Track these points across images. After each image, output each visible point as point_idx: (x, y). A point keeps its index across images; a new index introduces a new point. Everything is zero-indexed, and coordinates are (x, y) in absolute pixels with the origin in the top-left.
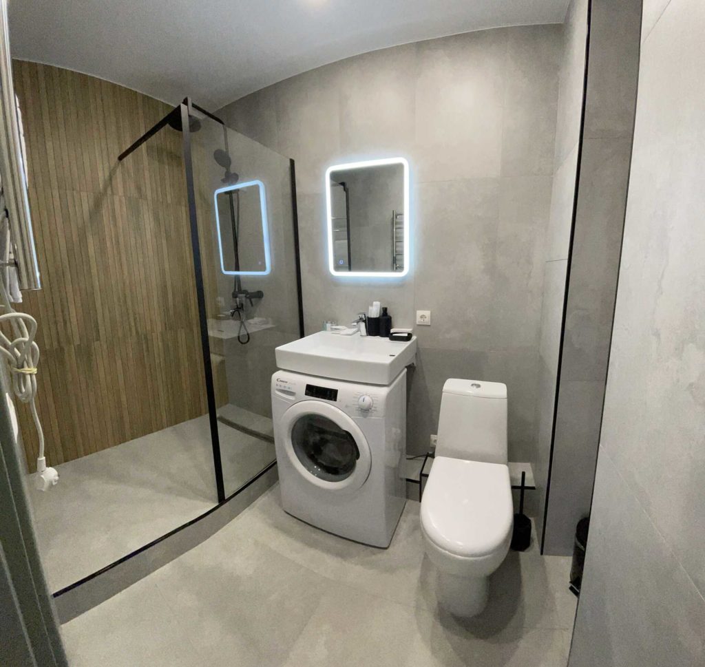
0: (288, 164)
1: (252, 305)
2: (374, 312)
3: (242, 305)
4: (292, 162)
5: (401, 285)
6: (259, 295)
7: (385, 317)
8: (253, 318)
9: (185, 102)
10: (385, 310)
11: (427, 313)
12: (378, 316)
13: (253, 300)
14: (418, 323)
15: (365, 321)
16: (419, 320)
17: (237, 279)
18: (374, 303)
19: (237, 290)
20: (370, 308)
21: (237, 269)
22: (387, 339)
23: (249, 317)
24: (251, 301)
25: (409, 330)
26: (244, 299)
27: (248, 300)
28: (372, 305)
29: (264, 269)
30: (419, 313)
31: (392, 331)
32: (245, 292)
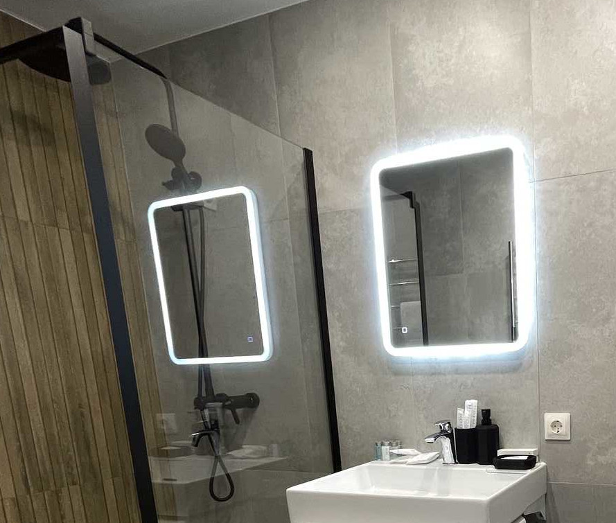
0: (301, 157)
1: (237, 421)
2: (467, 418)
3: (216, 422)
4: (308, 154)
5: (515, 367)
6: (251, 401)
7: (485, 427)
8: (239, 447)
9: (76, 25)
10: (486, 415)
11: (563, 417)
12: (474, 426)
13: (239, 411)
14: (546, 438)
15: (450, 436)
16: (549, 432)
17: (205, 372)
18: (468, 402)
19: (204, 394)
20: (460, 411)
21: (203, 353)
22: (491, 468)
23: (232, 445)
24: (234, 413)
25: (531, 450)
26: (219, 411)
27: (229, 412)
28: (463, 406)
29: (259, 351)
30: (550, 417)
31: (500, 452)
32: (222, 398)
